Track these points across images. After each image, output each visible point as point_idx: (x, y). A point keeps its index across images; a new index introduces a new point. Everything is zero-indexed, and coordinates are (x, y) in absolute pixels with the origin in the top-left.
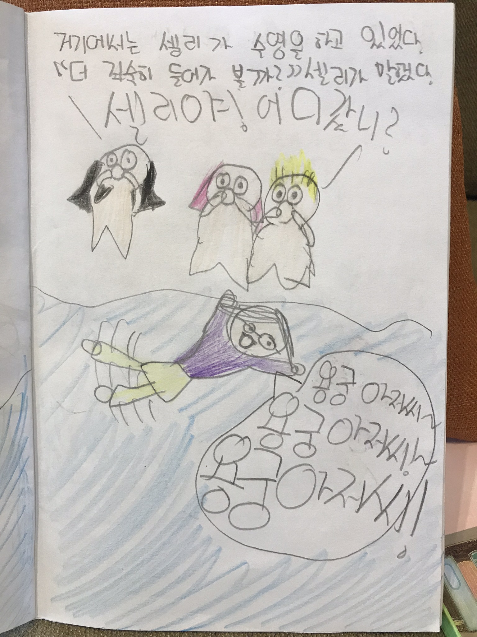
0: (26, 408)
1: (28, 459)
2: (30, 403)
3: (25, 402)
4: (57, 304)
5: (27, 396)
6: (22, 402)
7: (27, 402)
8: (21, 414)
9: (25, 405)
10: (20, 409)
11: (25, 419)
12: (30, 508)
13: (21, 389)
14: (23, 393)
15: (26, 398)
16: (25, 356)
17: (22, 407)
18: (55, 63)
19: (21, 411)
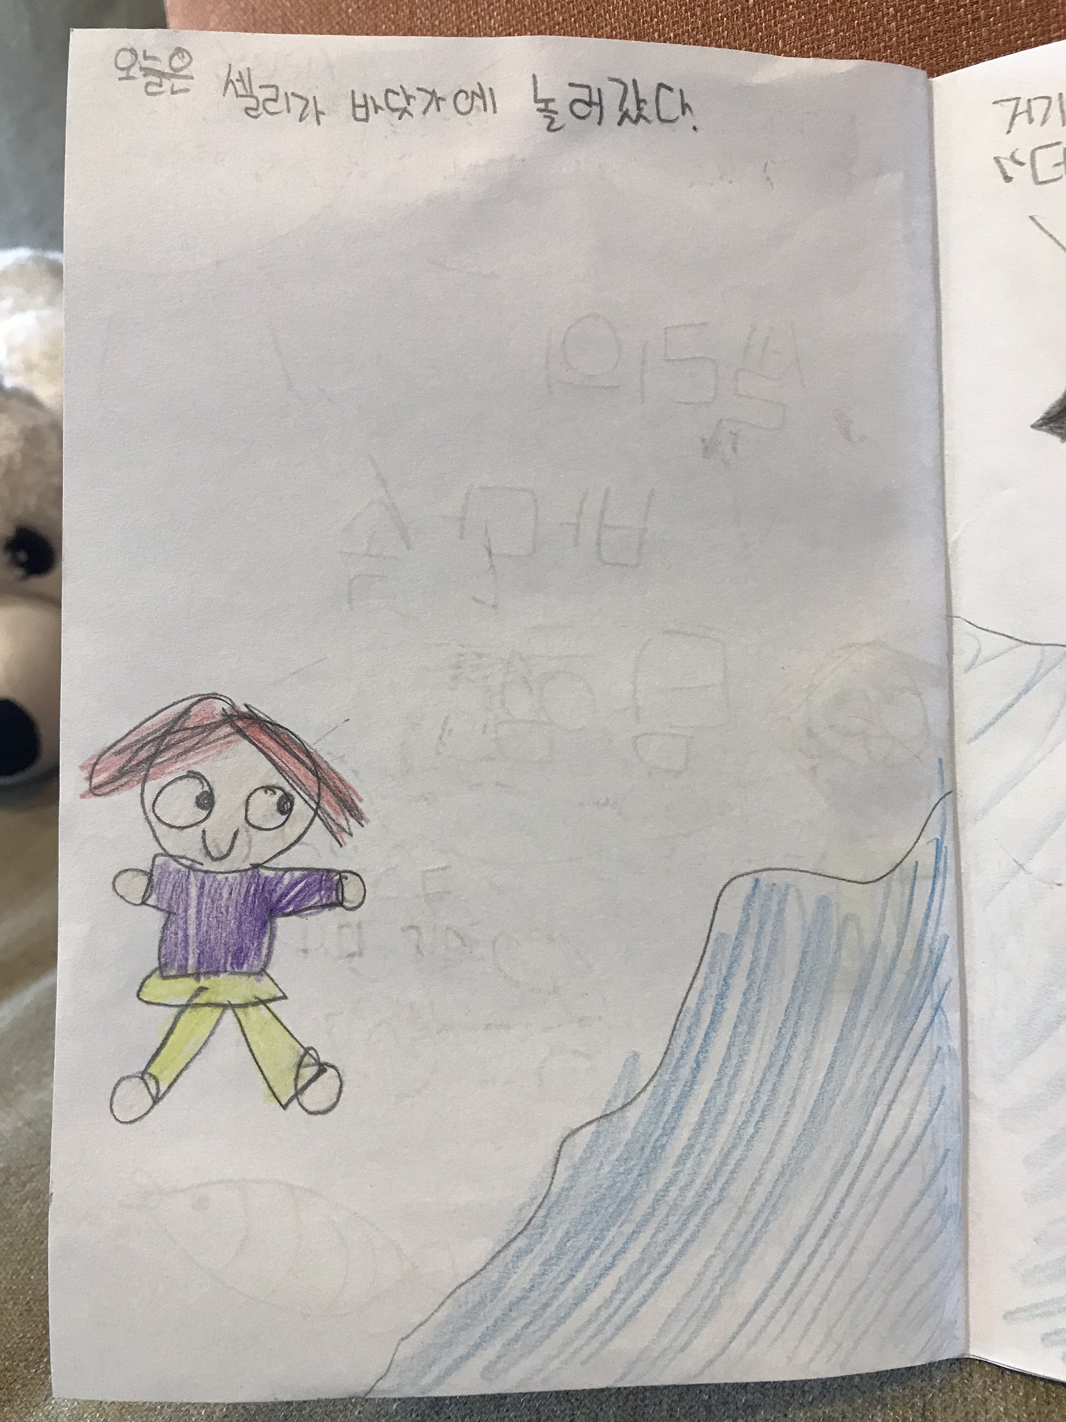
0: (945, 873)
1: (947, 984)
2: (951, 863)
3: (943, 858)
4: (1011, 648)
5: (946, 847)
6: (937, 857)
7: (946, 859)
8: (934, 883)
9: (942, 866)
10: (932, 873)
11: (942, 897)
12: (954, 1094)
13: (933, 831)
14: (938, 840)
15: (944, 850)
16: (940, 761)
17: (936, 869)
18: (997, 159)
19: (935, 877)
